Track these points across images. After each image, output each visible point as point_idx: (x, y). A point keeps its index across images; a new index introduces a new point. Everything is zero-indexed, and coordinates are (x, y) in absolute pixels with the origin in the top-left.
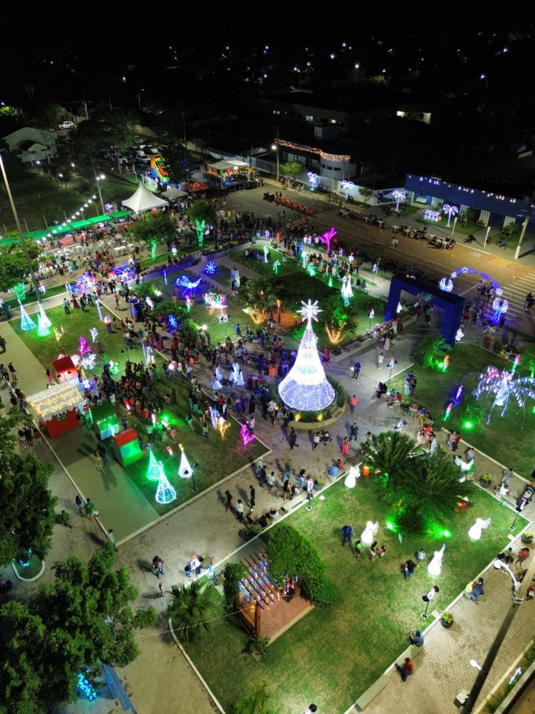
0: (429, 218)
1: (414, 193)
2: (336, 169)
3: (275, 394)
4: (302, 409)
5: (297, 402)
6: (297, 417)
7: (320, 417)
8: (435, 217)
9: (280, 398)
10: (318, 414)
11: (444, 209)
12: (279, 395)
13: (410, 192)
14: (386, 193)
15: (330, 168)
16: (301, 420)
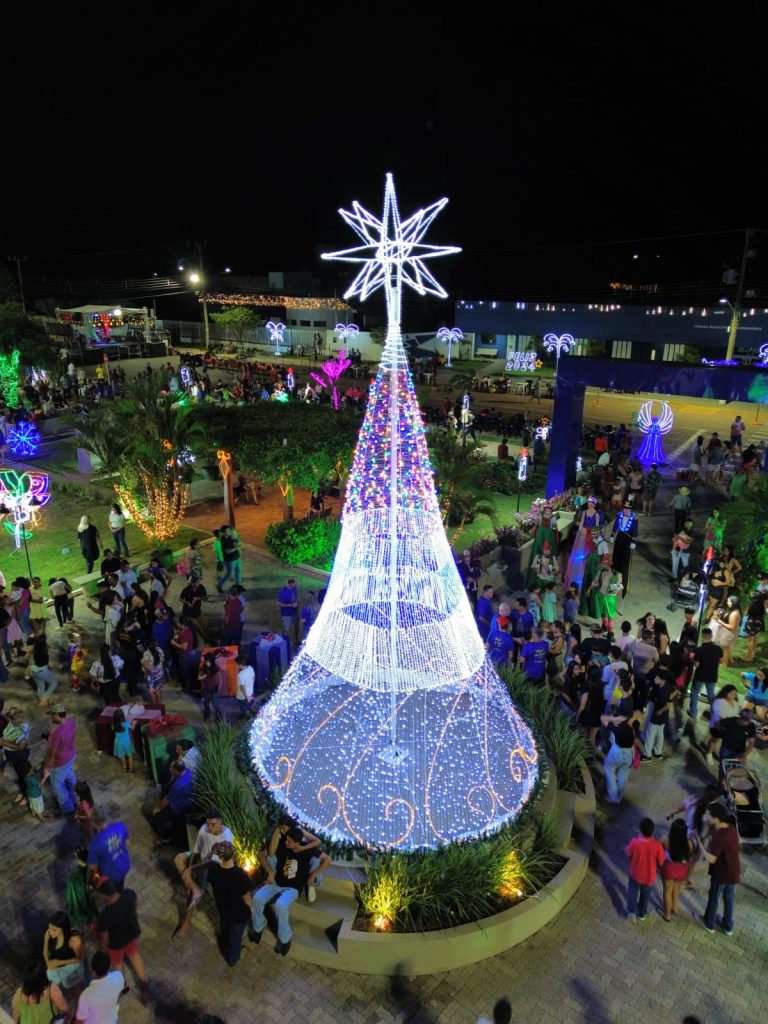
0: (517, 366)
1: (474, 335)
2: (317, 324)
3: (233, 777)
4: (405, 842)
5: (366, 809)
6: (384, 904)
7: (510, 877)
8: (530, 363)
9: (266, 795)
10: (498, 855)
11: (545, 343)
12: (257, 781)
13: (468, 334)
14: (423, 340)
15: (306, 324)
16: (408, 921)
